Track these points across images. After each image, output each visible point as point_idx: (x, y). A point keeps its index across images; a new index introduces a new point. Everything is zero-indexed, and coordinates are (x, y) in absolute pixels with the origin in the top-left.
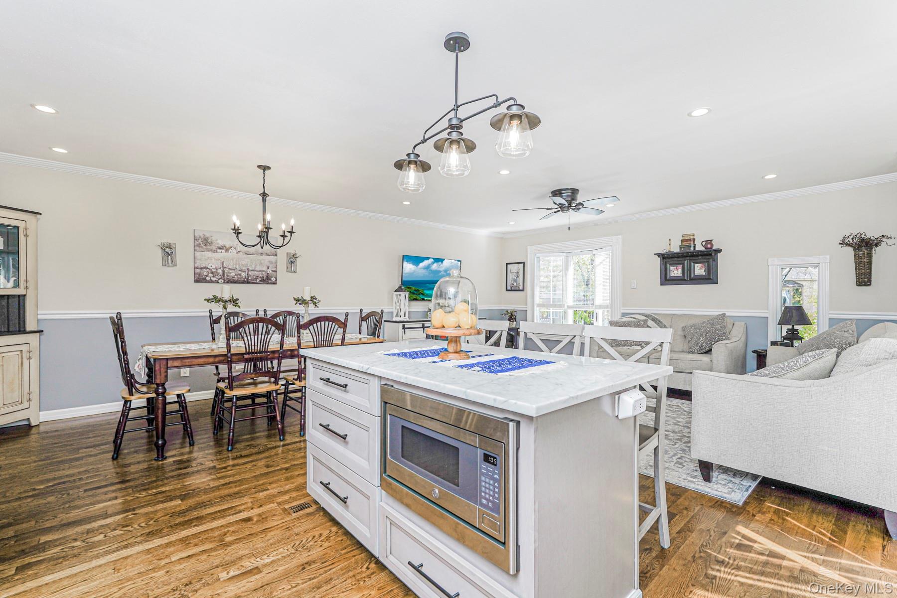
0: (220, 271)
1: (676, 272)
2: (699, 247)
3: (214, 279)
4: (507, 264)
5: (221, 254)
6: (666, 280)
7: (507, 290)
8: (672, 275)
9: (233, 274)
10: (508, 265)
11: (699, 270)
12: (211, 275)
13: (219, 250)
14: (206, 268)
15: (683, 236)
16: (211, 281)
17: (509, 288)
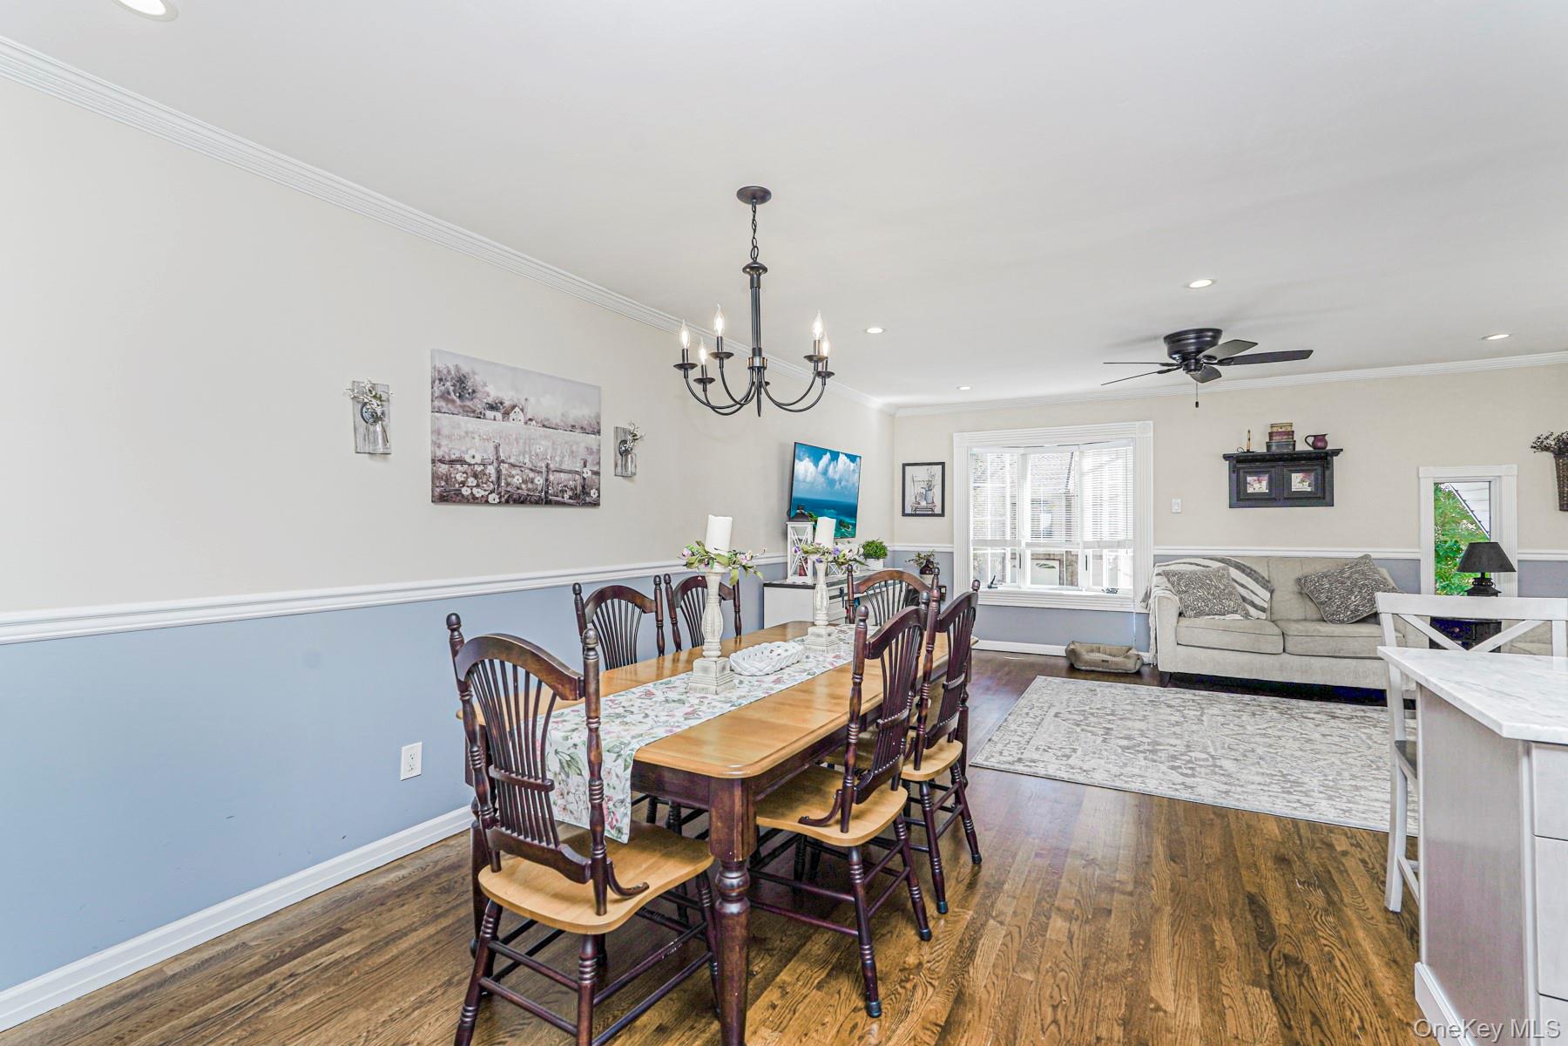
0: (491, 470)
1: (1257, 485)
2: (1301, 447)
3: (478, 493)
4: (905, 465)
5: (492, 425)
6: (1241, 498)
7: (904, 514)
8: (1250, 490)
9: (517, 480)
10: (907, 468)
11: (1299, 482)
12: (472, 481)
13: (489, 414)
14: (462, 462)
15: (1272, 426)
16: (473, 500)
17: (908, 511)
